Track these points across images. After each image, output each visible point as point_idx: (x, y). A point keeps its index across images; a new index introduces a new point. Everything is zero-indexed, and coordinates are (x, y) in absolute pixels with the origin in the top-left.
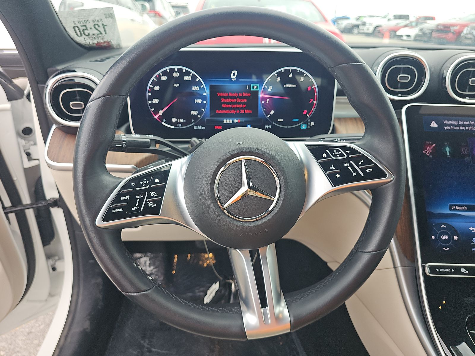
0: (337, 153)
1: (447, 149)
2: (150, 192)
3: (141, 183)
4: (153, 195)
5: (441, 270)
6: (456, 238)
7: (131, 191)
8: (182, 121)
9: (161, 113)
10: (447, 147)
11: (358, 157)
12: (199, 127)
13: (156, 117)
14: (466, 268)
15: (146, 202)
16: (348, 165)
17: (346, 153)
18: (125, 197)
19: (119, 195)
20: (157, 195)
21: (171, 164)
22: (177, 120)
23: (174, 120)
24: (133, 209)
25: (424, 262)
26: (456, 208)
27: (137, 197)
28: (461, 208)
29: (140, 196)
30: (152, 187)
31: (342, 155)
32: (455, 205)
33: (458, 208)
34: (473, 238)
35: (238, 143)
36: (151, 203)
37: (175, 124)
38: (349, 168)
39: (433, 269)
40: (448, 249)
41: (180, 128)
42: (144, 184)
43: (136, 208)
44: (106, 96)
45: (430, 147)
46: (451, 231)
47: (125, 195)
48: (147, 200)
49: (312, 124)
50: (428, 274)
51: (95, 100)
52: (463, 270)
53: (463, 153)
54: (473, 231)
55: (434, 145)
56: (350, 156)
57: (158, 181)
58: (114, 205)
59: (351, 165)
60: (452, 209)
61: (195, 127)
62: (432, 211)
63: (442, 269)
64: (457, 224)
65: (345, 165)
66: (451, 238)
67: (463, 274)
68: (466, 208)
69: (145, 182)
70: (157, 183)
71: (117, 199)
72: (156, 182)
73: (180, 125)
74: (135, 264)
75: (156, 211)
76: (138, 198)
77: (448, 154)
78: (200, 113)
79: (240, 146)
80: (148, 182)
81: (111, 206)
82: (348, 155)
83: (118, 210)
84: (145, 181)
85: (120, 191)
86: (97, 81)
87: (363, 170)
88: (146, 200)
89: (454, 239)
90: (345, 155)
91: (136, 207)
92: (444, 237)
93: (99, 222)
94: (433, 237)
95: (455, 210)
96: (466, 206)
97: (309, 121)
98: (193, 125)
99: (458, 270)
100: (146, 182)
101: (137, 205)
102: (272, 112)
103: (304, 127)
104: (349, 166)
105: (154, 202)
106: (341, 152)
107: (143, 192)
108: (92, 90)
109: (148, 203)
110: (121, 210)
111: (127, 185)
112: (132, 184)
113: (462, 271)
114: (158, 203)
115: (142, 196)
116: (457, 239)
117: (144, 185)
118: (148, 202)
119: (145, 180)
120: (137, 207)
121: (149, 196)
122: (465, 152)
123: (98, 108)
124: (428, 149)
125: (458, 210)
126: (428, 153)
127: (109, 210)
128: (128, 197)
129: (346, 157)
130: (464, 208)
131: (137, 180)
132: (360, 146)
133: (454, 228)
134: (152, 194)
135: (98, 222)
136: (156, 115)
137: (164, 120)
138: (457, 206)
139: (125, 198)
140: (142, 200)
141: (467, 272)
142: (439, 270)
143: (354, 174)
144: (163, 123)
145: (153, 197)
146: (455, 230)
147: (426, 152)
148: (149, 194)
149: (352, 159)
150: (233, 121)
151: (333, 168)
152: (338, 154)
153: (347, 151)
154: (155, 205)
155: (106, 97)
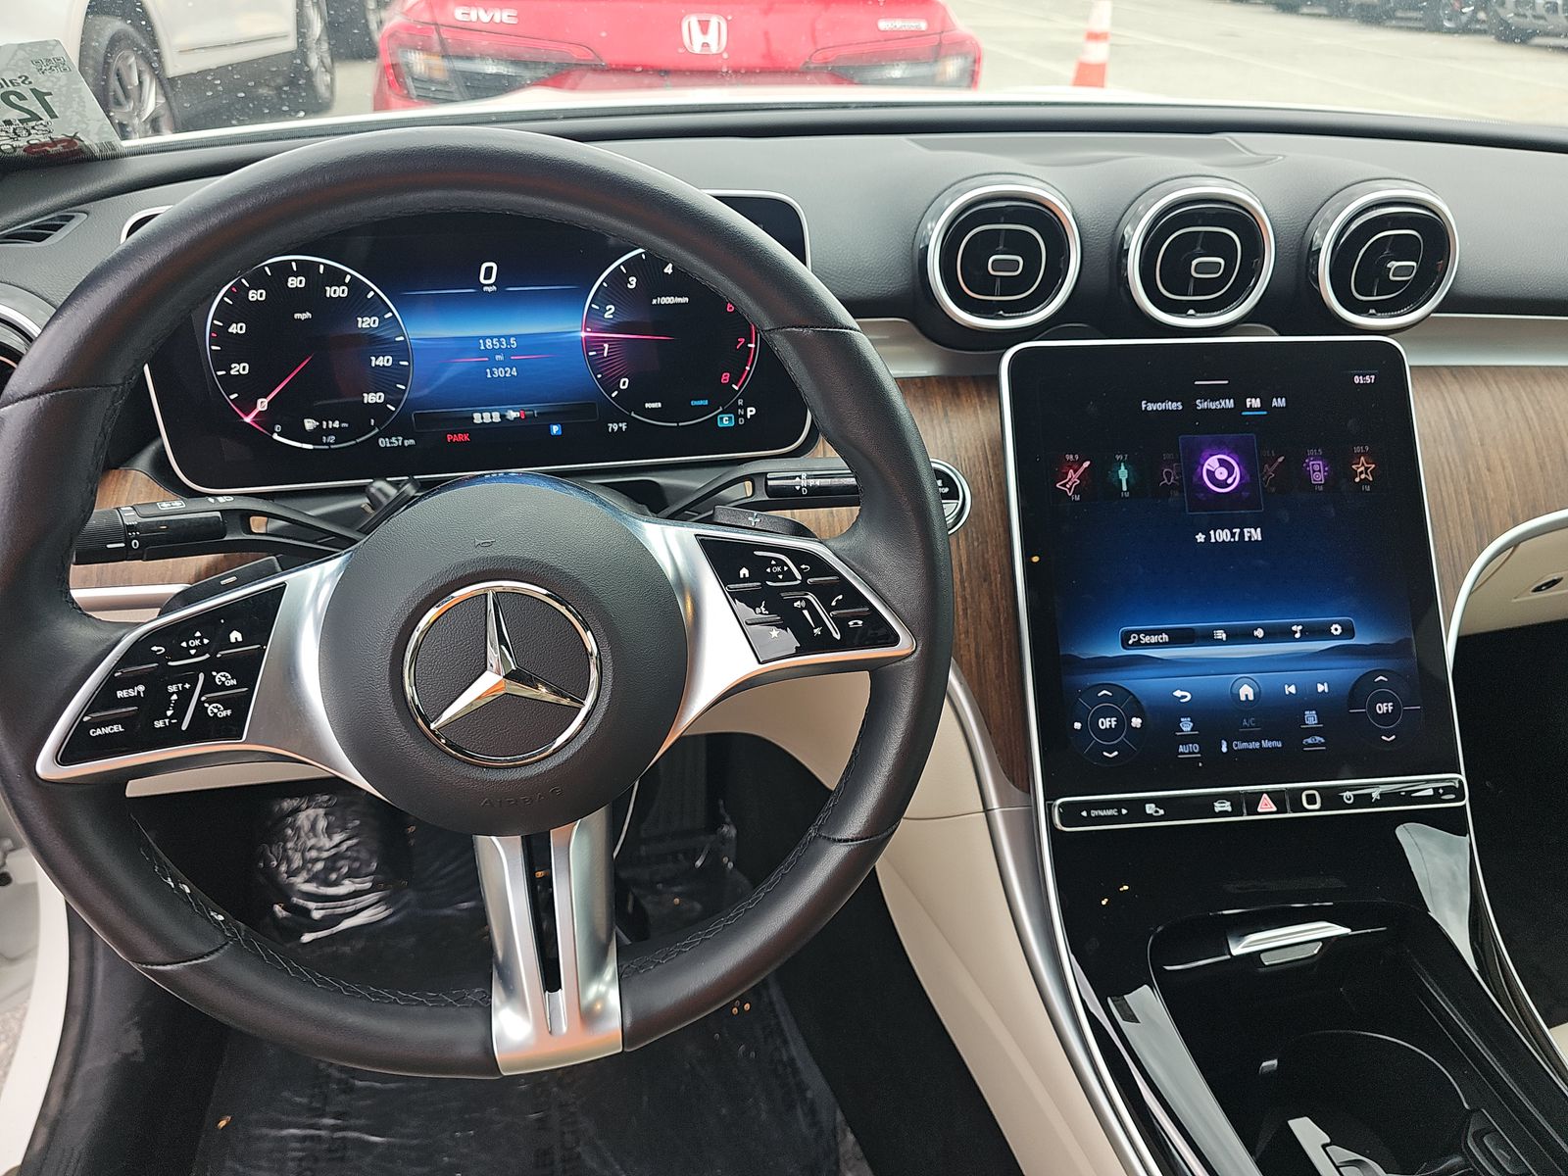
0: (779, 569)
1: (1123, 473)
2: (214, 673)
3: (184, 644)
4: (223, 682)
5: (1094, 813)
6: (1136, 722)
7: (151, 673)
8: (336, 424)
9: (262, 404)
10: (1123, 467)
11: (831, 584)
12: (396, 441)
13: (248, 420)
14: (1158, 802)
15: (199, 703)
16: (803, 604)
17: (800, 571)
18: (130, 690)
19: (110, 684)
20: (234, 682)
21: (283, 583)
22: (321, 424)
23: (310, 424)
24: (159, 724)
25: (1050, 797)
26: (1140, 639)
27: (172, 688)
28: (1154, 639)
29: (180, 685)
30: (218, 656)
31: (790, 576)
32: (1138, 632)
33: (1146, 639)
34: (1182, 720)
35: (478, 542)
36: (215, 705)
37: (313, 437)
38: (806, 612)
39: (1070, 814)
40: (1116, 753)
41: (332, 447)
42: (193, 648)
43: (167, 721)
44: (53, 391)
45: (1075, 472)
46: (1129, 703)
47: (130, 684)
48: (203, 699)
49: (751, 411)
50: (1060, 826)
51: (17, 401)
52: (1150, 809)
53: (1166, 481)
54: (1182, 700)
55: (1086, 464)
56: (810, 581)
57: (240, 639)
58: (94, 715)
59: (809, 606)
60: (1130, 642)
61: (383, 442)
62: (1076, 654)
63: (1096, 810)
64: (1141, 683)
65: (795, 605)
66: (1123, 722)
67: (1151, 818)
68: (1165, 637)
69: (197, 642)
70: (237, 644)
71: (104, 697)
72: (233, 640)
73: (332, 439)
74: (169, 879)
75: (231, 728)
76: (174, 693)
77: (1125, 488)
78: (394, 396)
79: (482, 553)
80: (206, 641)
81: (86, 719)
82: (805, 575)
83: (107, 730)
84: (197, 638)
85: (115, 672)
86: (34, 330)
87: (841, 623)
88: (200, 696)
89: (1133, 725)
90: (799, 577)
91: (168, 718)
92: (1106, 723)
93: (45, 765)
94: (1077, 725)
95: (1138, 644)
96: (1166, 631)
97: (740, 402)
98: (376, 437)
99: (1136, 809)
100: (202, 642)
101: (169, 713)
102: (624, 383)
103: (726, 421)
104: (804, 609)
105: (226, 703)
106: (788, 566)
107: (188, 675)
108: (17, 356)
109: (206, 705)
110: (117, 728)
111: (138, 651)
112: (155, 648)
113: (1148, 811)
114: (239, 706)
115: (187, 686)
116: (1139, 726)
117: (193, 652)
118: (204, 702)
119: (198, 634)
120: (171, 718)
121: (210, 686)
122: (1169, 481)
123: (28, 429)
124: (1069, 476)
125: (1146, 644)
126: (1070, 489)
127: (79, 730)
128: (141, 688)
129: (799, 582)
130: (1162, 639)
131: (171, 635)
132: (840, 554)
133: (1134, 696)
134: (219, 677)
135: (44, 768)
136: (247, 415)
137: (278, 428)
138: (1141, 636)
139: (132, 693)
140: (185, 696)
141: (1162, 812)
142: (1089, 813)
143: (815, 631)
144: (276, 436)
145: (223, 687)
146: (1136, 701)
147: (1064, 485)
148: (210, 680)
149: (813, 589)
150: (502, 417)
151: (763, 609)
152: (780, 573)
153: (803, 567)
154: (229, 712)
155: (54, 394)
